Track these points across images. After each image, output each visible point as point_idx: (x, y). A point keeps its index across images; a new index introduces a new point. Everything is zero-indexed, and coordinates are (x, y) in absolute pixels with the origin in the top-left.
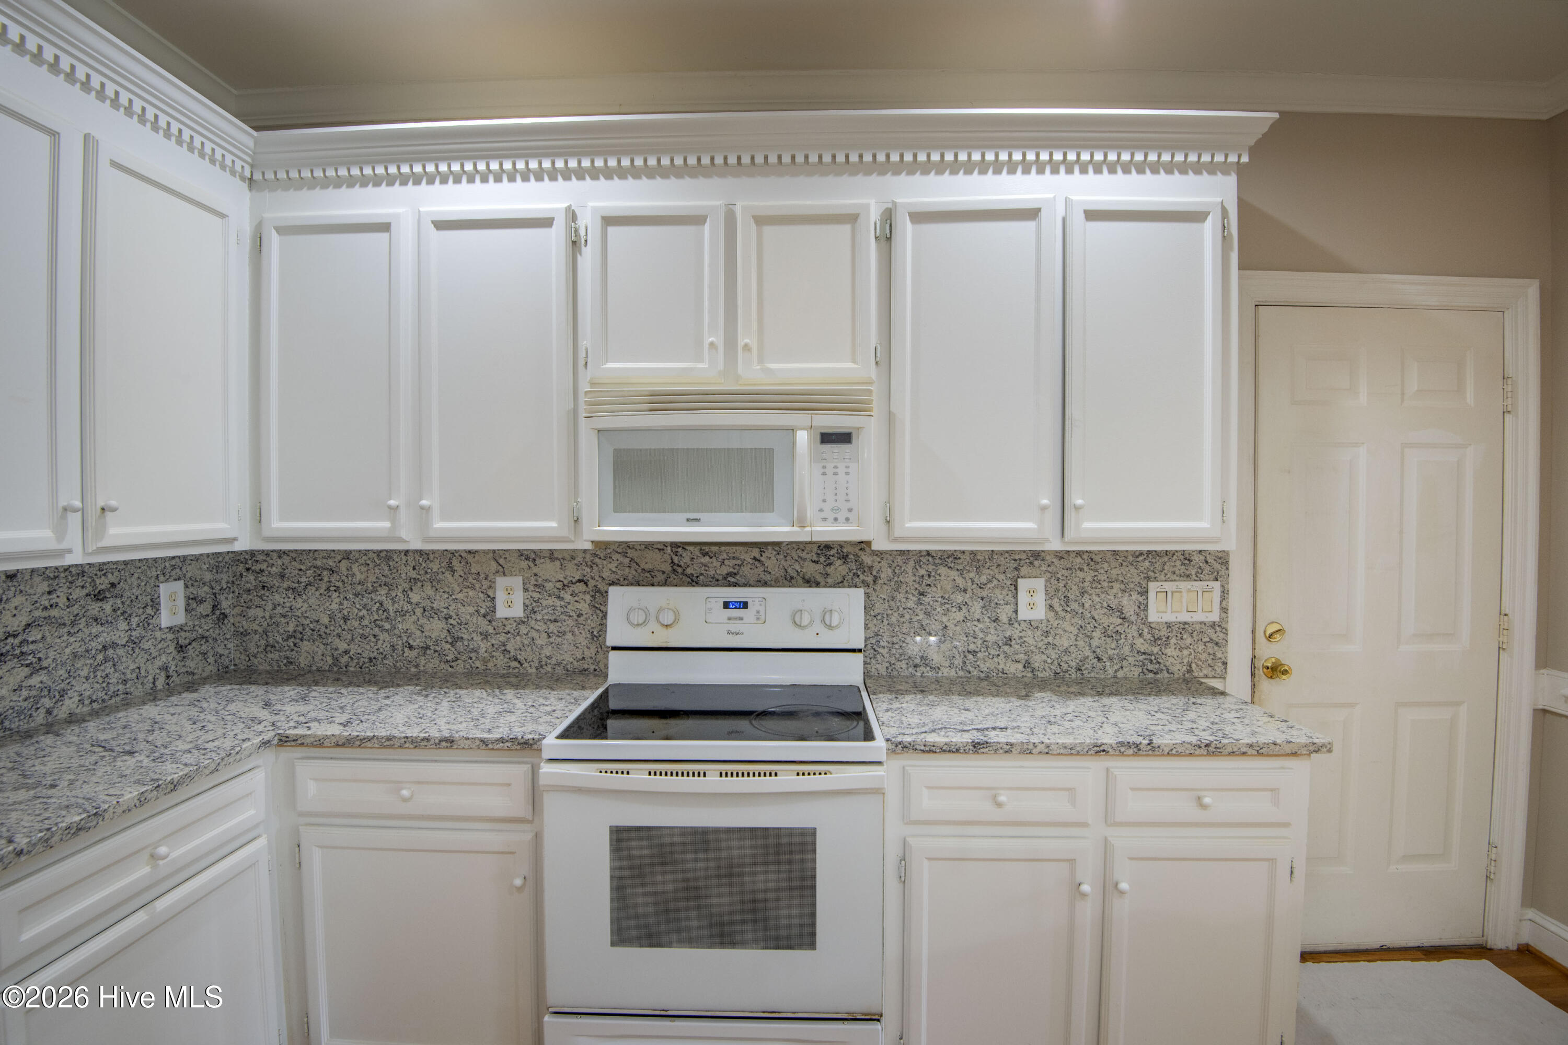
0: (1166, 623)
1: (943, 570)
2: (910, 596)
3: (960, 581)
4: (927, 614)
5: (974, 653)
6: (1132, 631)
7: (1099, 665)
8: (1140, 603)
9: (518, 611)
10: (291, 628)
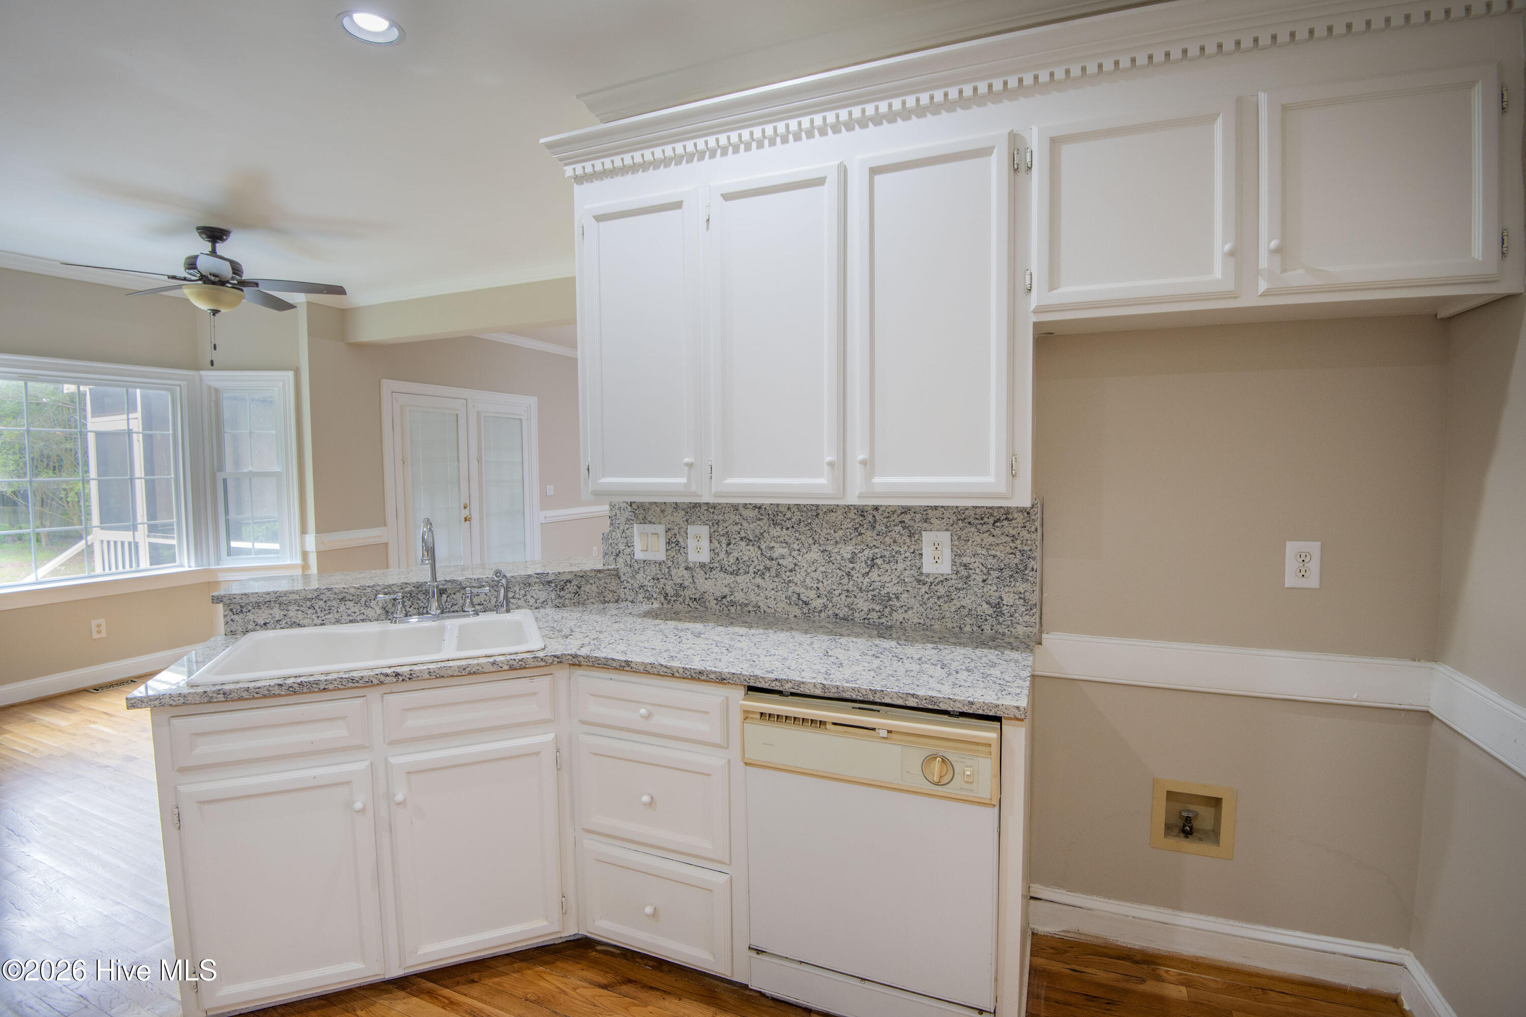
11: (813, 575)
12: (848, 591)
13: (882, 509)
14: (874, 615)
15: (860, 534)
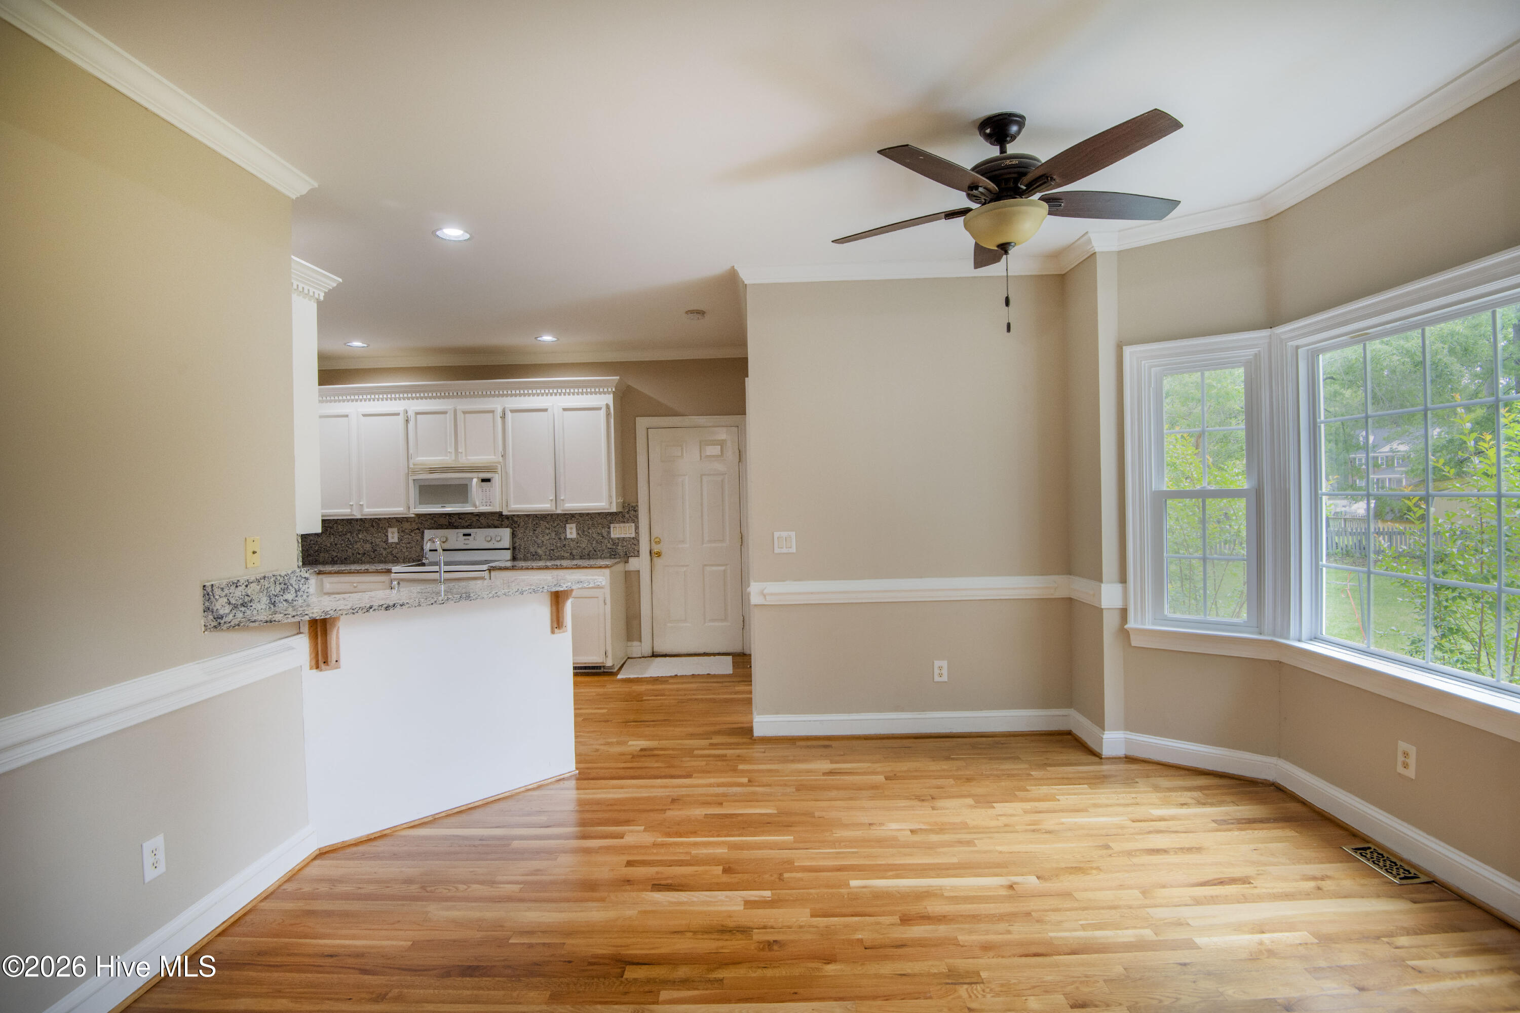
0: (617, 538)
1: (542, 522)
2: (531, 531)
3: (547, 525)
4: (537, 537)
5: (553, 550)
6: (606, 541)
7: (595, 553)
8: (608, 531)
9: (396, 540)
10: (317, 548)
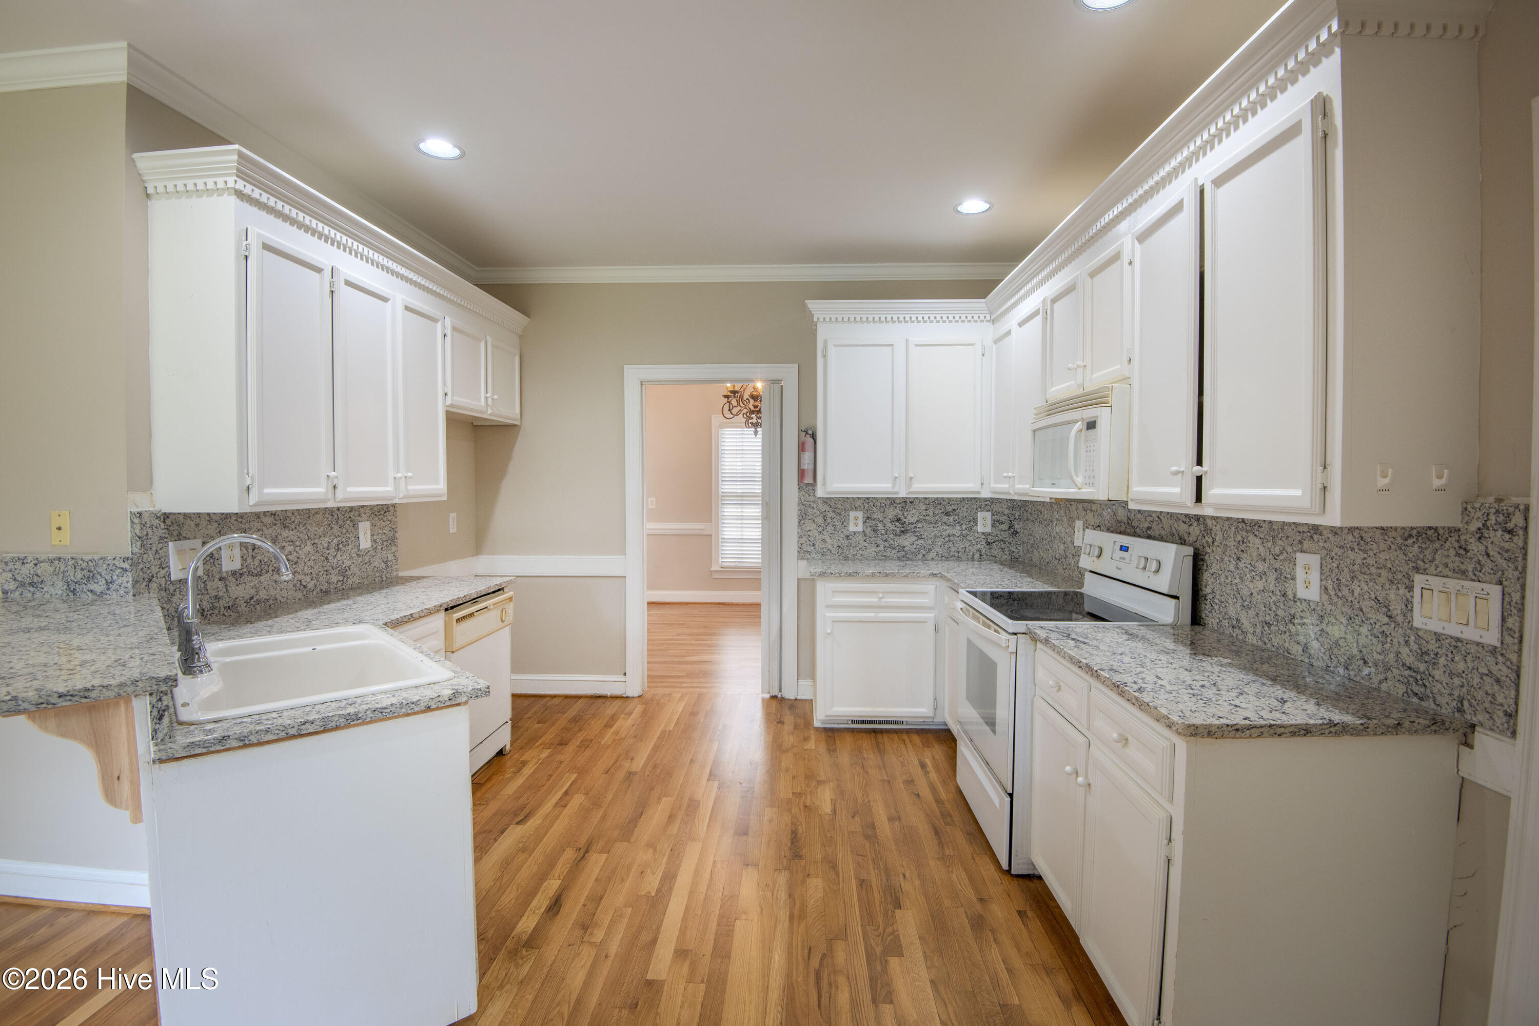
0: (1435, 633)
2: (1232, 559)
3: (1261, 549)
8: (1408, 600)
11: (308, 563)
12: (327, 571)
13: (341, 509)
14: (340, 584)
15: (332, 528)
